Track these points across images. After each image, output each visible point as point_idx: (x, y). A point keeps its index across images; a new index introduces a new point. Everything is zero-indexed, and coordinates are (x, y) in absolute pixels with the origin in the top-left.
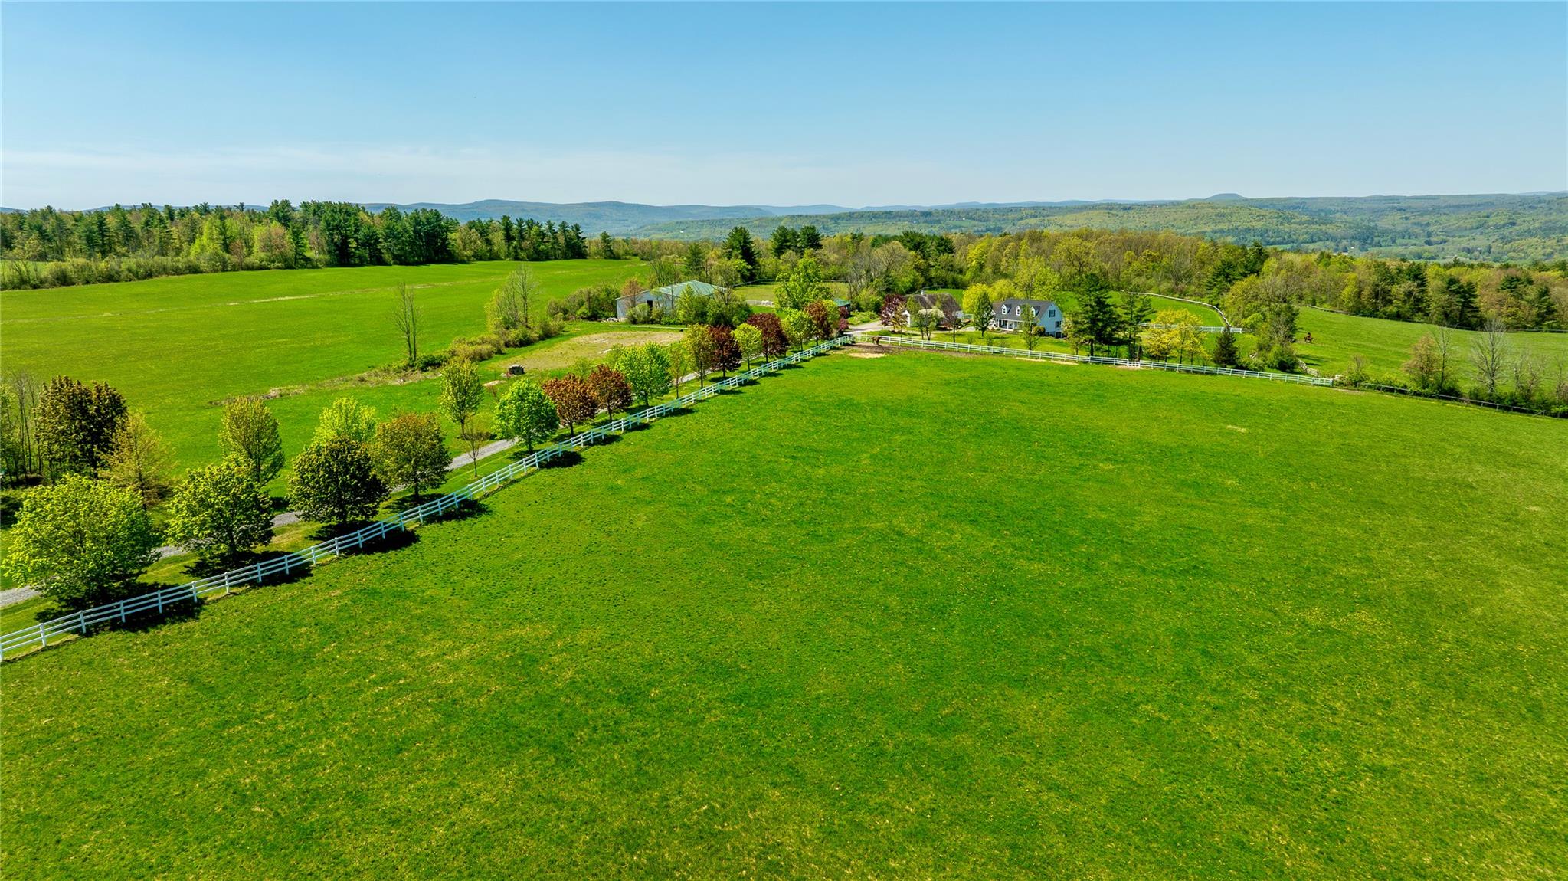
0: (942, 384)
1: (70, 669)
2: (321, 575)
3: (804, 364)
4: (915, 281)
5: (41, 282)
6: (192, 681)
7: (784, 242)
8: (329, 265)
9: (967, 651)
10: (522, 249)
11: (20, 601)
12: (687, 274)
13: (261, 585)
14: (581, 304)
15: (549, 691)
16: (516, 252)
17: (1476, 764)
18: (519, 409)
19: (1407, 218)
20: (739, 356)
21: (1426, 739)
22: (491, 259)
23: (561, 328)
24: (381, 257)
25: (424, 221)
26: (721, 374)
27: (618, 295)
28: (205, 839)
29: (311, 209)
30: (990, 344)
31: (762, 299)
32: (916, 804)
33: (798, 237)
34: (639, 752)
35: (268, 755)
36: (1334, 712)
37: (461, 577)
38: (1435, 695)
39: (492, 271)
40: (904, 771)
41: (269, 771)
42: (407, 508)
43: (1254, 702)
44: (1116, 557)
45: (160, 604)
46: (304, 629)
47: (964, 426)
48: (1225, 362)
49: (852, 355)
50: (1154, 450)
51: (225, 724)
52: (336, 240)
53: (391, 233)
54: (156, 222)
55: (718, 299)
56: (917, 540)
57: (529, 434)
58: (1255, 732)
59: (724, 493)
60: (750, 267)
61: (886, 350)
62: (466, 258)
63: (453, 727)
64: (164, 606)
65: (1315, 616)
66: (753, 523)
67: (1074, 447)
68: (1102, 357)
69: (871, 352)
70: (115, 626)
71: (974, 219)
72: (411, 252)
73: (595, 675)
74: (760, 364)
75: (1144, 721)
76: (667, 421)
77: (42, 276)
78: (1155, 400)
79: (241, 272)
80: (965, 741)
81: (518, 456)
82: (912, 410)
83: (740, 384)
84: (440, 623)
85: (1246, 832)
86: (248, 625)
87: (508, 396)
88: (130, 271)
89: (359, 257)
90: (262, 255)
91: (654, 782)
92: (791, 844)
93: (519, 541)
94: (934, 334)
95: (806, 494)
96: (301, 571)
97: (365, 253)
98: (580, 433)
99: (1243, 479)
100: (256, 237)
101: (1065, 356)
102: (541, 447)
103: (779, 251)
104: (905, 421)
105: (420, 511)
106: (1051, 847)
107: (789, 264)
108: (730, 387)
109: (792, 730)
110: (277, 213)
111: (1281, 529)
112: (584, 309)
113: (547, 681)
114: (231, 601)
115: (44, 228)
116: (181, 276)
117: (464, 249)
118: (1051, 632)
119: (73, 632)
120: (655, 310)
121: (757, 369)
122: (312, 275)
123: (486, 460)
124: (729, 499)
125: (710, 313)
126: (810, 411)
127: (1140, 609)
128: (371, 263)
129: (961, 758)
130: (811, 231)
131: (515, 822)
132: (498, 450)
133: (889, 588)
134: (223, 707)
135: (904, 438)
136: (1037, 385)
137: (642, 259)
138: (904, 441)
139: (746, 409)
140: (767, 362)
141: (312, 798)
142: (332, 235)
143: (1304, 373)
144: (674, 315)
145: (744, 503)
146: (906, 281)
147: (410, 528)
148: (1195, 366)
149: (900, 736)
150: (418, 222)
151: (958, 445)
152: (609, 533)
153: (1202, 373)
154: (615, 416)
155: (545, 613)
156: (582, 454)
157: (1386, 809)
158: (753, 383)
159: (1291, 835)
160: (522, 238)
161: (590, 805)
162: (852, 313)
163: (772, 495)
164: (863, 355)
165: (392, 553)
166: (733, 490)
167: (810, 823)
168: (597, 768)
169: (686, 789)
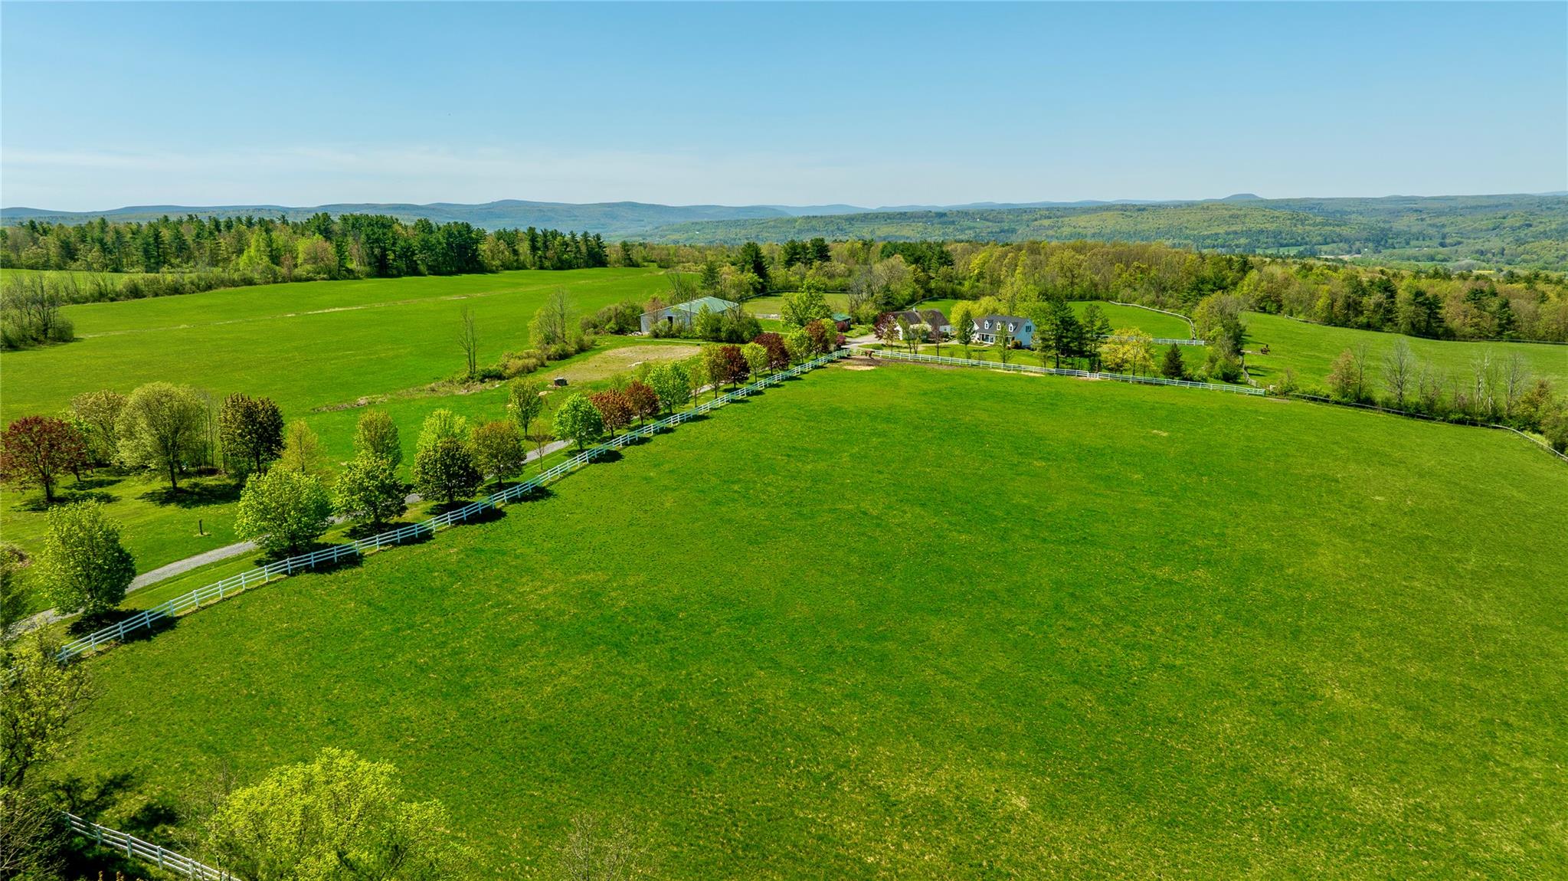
0: (919, 394)
1: (288, 596)
2: (440, 539)
3: (804, 376)
4: (915, 293)
5: (117, 295)
6: (370, 605)
7: (794, 255)
8: (369, 275)
9: (902, 592)
10: (546, 258)
11: (241, 553)
12: (703, 288)
13: (400, 545)
14: (609, 320)
15: (610, 613)
16: (541, 261)
17: (1238, 664)
18: (575, 417)
19: (1422, 220)
20: (748, 371)
21: (1212, 650)
22: (518, 268)
23: (593, 342)
24: (417, 268)
25: (456, 233)
26: (732, 386)
27: (642, 312)
28: (405, 690)
29: (350, 222)
30: (969, 357)
31: (770, 313)
32: (852, 680)
33: (808, 249)
34: (672, 649)
35: (431, 647)
36: (1153, 632)
37: (540, 541)
38: (1230, 624)
39: (520, 281)
40: (847, 662)
41: (434, 656)
42: (493, 493)
43: (1097, 626)
44: (1027, 531)
45: (335, 556)
46: (436, 574)
47: (931, 430)
48: (1173, 374)
49: (845, 367)
50: (1084, 450)
51: (399, 630)
52: (376, 252)
53: (426, 246)
54: (206, 234)
55: (729, 316)
56: (877, 518)
57: (581, 436)
58: (1092, 643)
59: (733, 483)
60: (761, 280)
61: (877, 363)
62: (494, 268)
63: (548, 633)
64: (338, 558)
65: (1164, 572)
66: (754, 505)
67: (1017, 448)
68: (1066, 369)
69: (864, 365)
70: (308, 569)
71: (988, 220)
72: (444, 263)
73: (640, 603)
74: (766, 376)
75: (1016, 636)
76: (688, 426)
77: (118, 290)
78: (1100, 409)
79: (290, 284)
80: (890, 646)
81: (572, 454)
82: (890, 417)
83: (748, 394)
84: (530, 571)
85: (1067, 699)
86: (398, 570)
87: (564, 407)
88: (192, 283)
89: (397, 268)
90: (309, 267)
91: (682, 665)
92: (769, 698)
93: (580, 516)
94: (921, 347)
95: (796, 484)
96: (426, 536)
97: (402, 264)
98: (619, 436)
99: (1148, 474)
100: (300, 249)
101: (1033, 368)
102: (590, 446)
103: (789, 263)
104: (881, 427)
105: (505, 495)
106: (937, 704)
107: (798, 276)
108: (740, 397)
109: (775, 638)
110: (319, 226)
111: (1163, 512)
112: (612, 324)
113: (608, 607)
114: (381, 555)
115: (105, 241)
116: (238, 288)
117: (493, 259)
118: (964, 581)
119: (283, 573)
120: (675, 326)
121: (763, 381)
122: (356, 286)
123: (548, 456)
124: (736, 488)
125: (724, 329)
126: (805, 418)
127: (1033, 566)
128: (407, 274)
129: (887, 655)
130: (821, 243)
131: (594, 685)
132: (555, 449)
133: (852, 551)
134: (395, 620)
135: (879, 440)
136: (1003, 395)
137: (660, 267)
138: (879, 443)
139: (752, 416)
140: (772, 375)
141: (464, 671)
142: (372, 248)
143: (1245, 383)
144: (692, 331)
145: (747, 489)
146: (906, 293)
147: (498, 507)
148: (1148, 377)
149: (847, 642)
150: (450, 235)
151: (923, 446)
152: (646, 512)
153: (1152, 384)
154: (646, 422)
155: (603, 565)
156: (622, 452)
157: (1166, 689)
158: (759, 393)
159: (1096, 701)
160: (546, 247)
161: (641, 677)
162: (852, 326)
163: (770, 484)
164: (856, 368)
165: (488, 524)
166: (739, 481)
167: (783, 689)
168: (645, 657)
169: (703, 669)
